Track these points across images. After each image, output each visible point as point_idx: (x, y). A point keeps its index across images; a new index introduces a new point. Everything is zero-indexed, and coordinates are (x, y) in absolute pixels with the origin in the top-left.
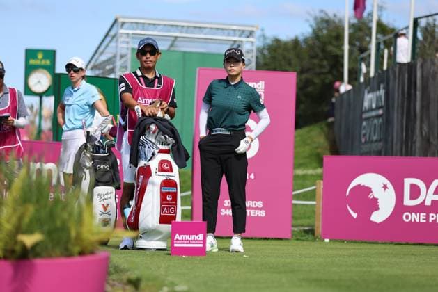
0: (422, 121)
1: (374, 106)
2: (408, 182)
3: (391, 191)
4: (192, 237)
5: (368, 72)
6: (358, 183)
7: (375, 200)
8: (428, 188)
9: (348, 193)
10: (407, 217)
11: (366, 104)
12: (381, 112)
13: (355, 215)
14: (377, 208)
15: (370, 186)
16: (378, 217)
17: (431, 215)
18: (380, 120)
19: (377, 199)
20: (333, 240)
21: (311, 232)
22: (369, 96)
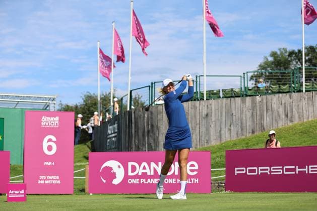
0: (135, 138)
1: (113, 132)
2: (130, 164)
4: (18, 192)
6: (106, 166)
7: (114, 174)
8: (140, 166)
9: (101, 171)
10: (130, 181)
11: (109, 132)
12: (116, 134)
13: (104, 181)
14: (115, 177)
15: (112, 167)
16: (116, 182)
17: (141, 180)
18: (116, 138)
20: (94, 194)
21: (83, 190)
22: (110, 127)
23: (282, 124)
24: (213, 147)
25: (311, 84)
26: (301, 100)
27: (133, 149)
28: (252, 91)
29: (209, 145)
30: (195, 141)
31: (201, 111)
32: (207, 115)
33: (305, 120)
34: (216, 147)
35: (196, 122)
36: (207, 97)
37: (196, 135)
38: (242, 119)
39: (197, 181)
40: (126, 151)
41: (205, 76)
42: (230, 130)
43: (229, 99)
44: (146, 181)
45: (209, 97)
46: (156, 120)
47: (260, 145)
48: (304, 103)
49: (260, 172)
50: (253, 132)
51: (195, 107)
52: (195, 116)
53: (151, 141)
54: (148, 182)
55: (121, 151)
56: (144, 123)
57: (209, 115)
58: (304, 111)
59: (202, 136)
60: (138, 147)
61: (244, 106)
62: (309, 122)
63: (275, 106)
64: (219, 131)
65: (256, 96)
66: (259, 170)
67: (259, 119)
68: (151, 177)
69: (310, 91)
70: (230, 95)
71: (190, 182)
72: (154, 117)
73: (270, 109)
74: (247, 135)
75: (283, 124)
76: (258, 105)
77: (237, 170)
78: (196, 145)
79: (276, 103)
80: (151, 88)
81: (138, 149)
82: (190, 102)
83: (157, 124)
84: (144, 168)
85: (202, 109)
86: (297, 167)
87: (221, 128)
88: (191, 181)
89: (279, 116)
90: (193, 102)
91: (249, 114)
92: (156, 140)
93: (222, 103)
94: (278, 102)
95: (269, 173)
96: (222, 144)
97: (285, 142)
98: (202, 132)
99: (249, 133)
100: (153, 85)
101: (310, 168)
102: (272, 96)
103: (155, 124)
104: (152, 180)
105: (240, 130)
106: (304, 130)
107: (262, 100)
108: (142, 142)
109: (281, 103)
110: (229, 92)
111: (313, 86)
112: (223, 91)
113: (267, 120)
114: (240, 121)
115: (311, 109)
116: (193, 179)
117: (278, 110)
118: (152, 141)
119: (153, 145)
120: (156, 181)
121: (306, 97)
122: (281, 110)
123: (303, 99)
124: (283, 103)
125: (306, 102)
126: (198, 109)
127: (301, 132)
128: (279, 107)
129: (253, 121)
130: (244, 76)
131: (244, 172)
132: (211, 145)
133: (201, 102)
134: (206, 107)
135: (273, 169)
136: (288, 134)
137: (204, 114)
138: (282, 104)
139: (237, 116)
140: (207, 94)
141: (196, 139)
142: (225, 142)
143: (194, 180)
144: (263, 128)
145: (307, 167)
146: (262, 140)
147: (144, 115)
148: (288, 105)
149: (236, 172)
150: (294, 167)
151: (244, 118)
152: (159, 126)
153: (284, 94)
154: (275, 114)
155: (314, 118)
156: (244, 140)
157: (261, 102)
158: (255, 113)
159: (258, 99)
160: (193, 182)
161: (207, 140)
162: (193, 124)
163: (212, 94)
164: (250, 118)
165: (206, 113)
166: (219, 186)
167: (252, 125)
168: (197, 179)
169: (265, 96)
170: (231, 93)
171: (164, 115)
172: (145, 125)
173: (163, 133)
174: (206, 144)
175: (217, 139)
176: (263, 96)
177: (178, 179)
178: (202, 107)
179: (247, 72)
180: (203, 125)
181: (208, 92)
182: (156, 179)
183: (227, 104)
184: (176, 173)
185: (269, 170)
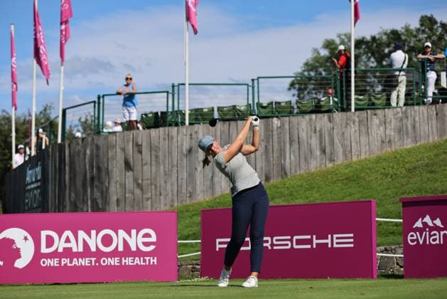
0: (70, 189)
1: (34, 180)
2: (44, 234)
3: (31, 242)
5: (31, 153)
6: (4, 236)
7: (18, 250)
8: (60, 238)
10: (44, 263)
11: (28, 179)
12: (39, 184)
13: (1, 263)
14: (19, 257)
15: (13, 238)
16: (20, 264)
17: (63, 260)
18: (39, 191)
19: (19, 249)
22: (29, 172)
23: (314, 166)
24: (200, 204)
25: (366, 97)
26: (347, 124)
27: (68, 208)
28: (267, 110)
29: (194, 201)
30: (170, 195)
31: (179, 144)
32: (190, 151)
33: (355, 159)
34: (205, 205)
35: (172, 162)
36: (190, 120)
37: (172, 185)
39: (155, 261)
40: (55, 212)
41: (187, 84)
43: (227, 123)
44: (71, 262)
45: (196, 119)
46: (105, 160)
47: (276, 200)
48: (353, 129)
50: (268, 179)
51: (170, 138)
52: (170, 153)
53: (97, 194)
54: (74, 263)
55: (48, 212)
56: (85, 164)
57: (194, 150)
58: (353, 144)
59: (181, 186)
60: (76, 205)
62: (361, 161)
63: (303, 135)
64: (210, 178)
65: (273, 117)
67: (278, 157)
68: (78, 255)
69: (363, 109)
70: (231, 117)
71: (142, 263)
72: (101, 155)
73: (297, 140)
75: (318, 165)
76: (275, 133)
77: (220, 243)
78: (172, 201)
79: (305, 129)
80: (97, 105)
81: (75, 208)
82: (161, 129)
83: (106, 165)
84: (68, 240)
85: (182, 140)
86: (314, 237)
87: (213, 173)
88: (144, 261)
89: (311, 152)
90: (167, 128)
92: (105, 194)
94: (309, 128)
95: (270, 248)
96: (215, 199)
97: (318, 194)
98: (182, 179)
100: (101, 99)
101: (335, 238)
102: (300, 118)
103: (103, 166)
104: (80, 260)
106: (351, 174)
107: (283, 124)
108: (81, 197)
109: (313, 129)
110: (229, 111)
111: (370, 100)
112: (219, 109)
113: (290, 159)
115: (364, 139)
116: (147, 258)
117: (309, 141)
118: (99, 194)
119: (100, 201)
120: (87, 262)
121: (357, 119)
122: (315, 142)
123: (352, 123)
124: (318, 129)
125: (357, 128)
126: (175, 140)
127: (346, 179)
128: (311, 137)
129: (267, 160)
130: (253, 83)
132: (197, 201)
133: (181, 127)
134: (188, 137)
135: (277, 240)
136: (325, 182)
137: (184, 149)
138: (315, 132)
140: (190, 115)
141: (172, 191)
142: (220, 196)
143: (149, 260)
144: (283, 172)
145: (330, 236)
146: (281, 193)
147: (85, 151)
148: (327, 133)
149: (218, 246)
150: (309, 237)
151: (253, 156)
152: (110, 168)
153: (320, 115)
154: (304, 148)
155: (369, 155)
157: (280, 127)
158: (271, 147)
159: (276, 122)
160: (147, 263)
161: (190, 193)
162: (167, 166)
163: (201, 115)
164: (262, 155)
165: (188, 147)
166: (193, 270)
167: (265, 166)
168: (155, 258)
169: (287, 118)
170: (231, 112)
171: (118, 150)
172: (87, 168)
173: (117, 181)
174: (188, 199)
175: (207, 191)
176: (285, 118)
177: (123, 259)
178: (181, 137)
179: (258, 78)
180: (183, 168)
181: (193, 112)
182: (87, 259)
183: (224, 131)
184: (121, 249)
185: (270, 242)
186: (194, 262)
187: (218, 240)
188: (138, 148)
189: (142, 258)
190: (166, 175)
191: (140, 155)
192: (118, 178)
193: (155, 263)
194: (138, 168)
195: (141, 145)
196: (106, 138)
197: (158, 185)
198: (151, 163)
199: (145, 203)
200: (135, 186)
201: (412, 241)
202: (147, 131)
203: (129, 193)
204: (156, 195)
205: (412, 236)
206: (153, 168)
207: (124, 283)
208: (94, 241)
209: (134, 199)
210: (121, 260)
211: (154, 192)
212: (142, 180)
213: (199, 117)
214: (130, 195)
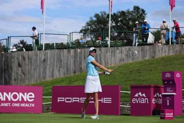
24: (48, 82)
26: (107, 52)
28: (75, 45)
29: (45, 80)
30: (36, 77)
31: (40, 57)
32: (44, 60)
33: (109, 66)
34: (50, 82)
35: (37, 64)
36: (45, 48)
37: (37, 73)
38: (67, 64)
39: (34, 105)
41: (44, 34)
42: (60, 70)
43: (60, 50)
46: (10, 62)
48: (109, 54)
49: (73, 101)
50: (75, 73)
51: (36, 55)
52: (36, 61)
53: (7, 76)
54: (2, 105)
57: (46, 60)
58: (109, 60)
59: (40, 74)
61: (70, 55)
62: (111, 67)
64: (52, 71)
65: (77, 48)
66: (73, 99)
67: (79, 64)
68: (3, 102)
69: (113, 47)
70: (61, 47)
71: (28, 106)
72: (9, 60)
74: (71, 75)
76: (78, 54)
77: (59, 99)
78: (37, 80)
80: (7, 40)
83: (10, 64)
85: (41, 56)
87: (53, 69)
88: (29, 105)
91: (72, 60)
92: (10, 76)
93: (55, 53)
95: (79, 102)
96: (54, 80)
98: (41, 71)
99: (72, 73)
100: (9, 38)
101: (104, 99)
102: (88, 49)
104: (4, 104)
105: (66, 71)
107: (81, 51)
110: (60, 45)
111: (116, 43)
112: (56, 44)
113: (84, 65)
114: (66, 65)
115: (113, 59)
116: (30, 104)
119: (7, 79)
120: (7, 105)
121: (110, 50)
123: (109, 52)
125: (110, 54)
126: (39, 56)
129: (75, 65)
130: (70, 35)
131: (64, 100)
132: (47, 80)
133: (41, 51)
134: (44, 55)
135: (82, 99)
137: (42, 59)
139: (64, 61)
141: (37, 76)
142: (56, 79)
143: (31, 105)
144: (81, 70)
146: (80, 78)
147: (2, 58)
148: (99, 55)
149: (59, 101)
151: (69, 63)
152: (12, 66)
155: (115, 65)
156: (68, 78)
157: (80, 52)
158: (76, 60)
159: (79, 50)
160: (31, 106)
161: (44, 77)
162: (35, 66)
163: (49, 46)
164: (73, 63)
165: (44, 59)
166: (48, 109)
167: (74, 68)
168: (34, 104)
169: (83, 49)
170: (61, 46)
171: (16, 59)
172: (3, 65)
173: (15, 71)
174: (43, 79)
175: (51, 77)
176: (82, 49)
177: (21, 104)
178: (41, 55)
179: (72, 33)
180: (41, 67)
181: (46, 45)
182: (7, 104)
183: (58, 53)
184: (20, 100)
185: (79, 100)
186: (48, 106)
187: (59, 98)
188: (24, 58)
189: (28, 104)
190: (34, 69)
191: (24, 62)
192: (15, 70)
193: (34, 106)
194: (23, 66)
195: (25, 57)
196: (11, 54)
197: (31, 73)
198: (29, 65)
199: (26, 80)
200: (22, 73)
201: (134, 102)
202: (28, 52)
203: (20, 76)
204: (30, 77)
205: (134, 100)
206: (30, 66)
207: (21, 113)
208: (10, 97)
209: (21, 79)
210: (20, 104)
211: (29, 76)
212: (25, 71)
213: (48, 47)
214: (20, 77)
